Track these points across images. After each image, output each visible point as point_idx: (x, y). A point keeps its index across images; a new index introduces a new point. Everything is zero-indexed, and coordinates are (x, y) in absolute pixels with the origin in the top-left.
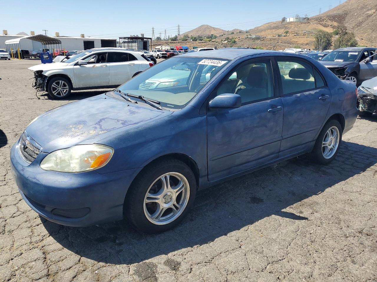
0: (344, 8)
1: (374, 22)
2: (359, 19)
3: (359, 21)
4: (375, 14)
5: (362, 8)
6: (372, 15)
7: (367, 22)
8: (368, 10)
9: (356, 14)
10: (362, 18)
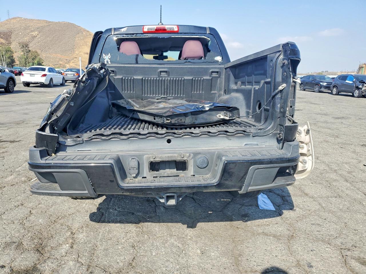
0: (6, 26)
1: (40, 43)
2: (26, 38)
3: (26, 41)
4: (39, 36)
5: (25, 29)
6: (37, 36)
7: (34, 42)
8: (32, 31)
9: (20, 34)
10: (28, 38)
